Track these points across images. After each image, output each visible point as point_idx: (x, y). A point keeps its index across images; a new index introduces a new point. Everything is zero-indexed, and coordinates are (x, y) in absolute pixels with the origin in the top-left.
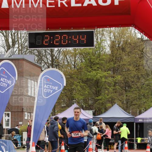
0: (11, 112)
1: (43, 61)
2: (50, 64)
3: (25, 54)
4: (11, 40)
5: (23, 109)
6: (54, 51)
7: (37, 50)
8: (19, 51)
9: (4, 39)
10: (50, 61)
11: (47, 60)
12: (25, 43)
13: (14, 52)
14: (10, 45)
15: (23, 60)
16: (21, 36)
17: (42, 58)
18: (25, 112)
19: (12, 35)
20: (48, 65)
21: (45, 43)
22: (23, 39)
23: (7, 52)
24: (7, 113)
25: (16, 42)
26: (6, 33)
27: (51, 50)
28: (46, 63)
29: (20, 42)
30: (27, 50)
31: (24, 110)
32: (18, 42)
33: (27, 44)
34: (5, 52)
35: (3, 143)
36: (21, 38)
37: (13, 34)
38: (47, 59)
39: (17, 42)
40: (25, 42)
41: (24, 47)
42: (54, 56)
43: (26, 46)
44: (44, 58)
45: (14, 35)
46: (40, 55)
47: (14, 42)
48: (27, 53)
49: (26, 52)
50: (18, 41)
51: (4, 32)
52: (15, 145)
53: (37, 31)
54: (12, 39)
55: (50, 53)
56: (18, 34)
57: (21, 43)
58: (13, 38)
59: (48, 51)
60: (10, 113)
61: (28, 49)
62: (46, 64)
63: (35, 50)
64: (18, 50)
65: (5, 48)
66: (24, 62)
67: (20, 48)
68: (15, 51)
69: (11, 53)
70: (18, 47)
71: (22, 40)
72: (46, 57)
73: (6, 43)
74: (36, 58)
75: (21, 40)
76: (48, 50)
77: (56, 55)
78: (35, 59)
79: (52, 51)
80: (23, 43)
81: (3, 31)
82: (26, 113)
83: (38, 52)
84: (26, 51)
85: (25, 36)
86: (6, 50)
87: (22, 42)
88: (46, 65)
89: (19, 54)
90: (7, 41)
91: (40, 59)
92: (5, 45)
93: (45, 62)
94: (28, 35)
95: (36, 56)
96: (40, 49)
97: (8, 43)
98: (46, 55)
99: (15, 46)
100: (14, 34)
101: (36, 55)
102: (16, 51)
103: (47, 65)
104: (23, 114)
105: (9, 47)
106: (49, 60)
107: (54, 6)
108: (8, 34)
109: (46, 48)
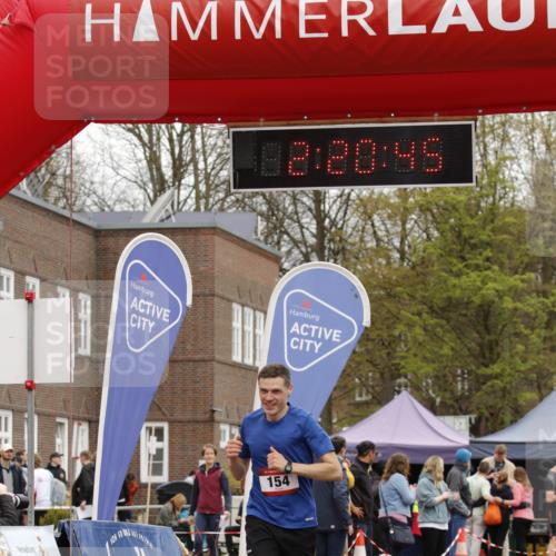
0: (171, 423)
1: (285, 236)
2: (311, 246)
3: (222, 209)
4: (169, 157)
5: (213, 411)
6: (327, 200)
7: (264, 195)
8: (198, 198)
9: (143, 157)
10: (314, 236)
11: (302, 233)
12: (221, 169)
13: (179, 203)
14: (166, 177)
15: (212, 231)
16: (204, 145)
17: (282, 226)
18: (219, 422)
19: (171, 140)
20: (304, 249)
21: (295, 170)
22: (214, 155)
23: (152, 203)
24: (154, 425)
25: (187, 165)
26: (149, 132)
27: (317, 194)
28: (296, 243)
29: (201, 165)
30: (228, 194)
31: (217, 416)
32: (196, 168)
33: (227, 173)
34: (148, 204)
35: (141, 537)
36: (204, 153)
37: (175, 137)
38: (302, 227)
39: (191, 168)
40: (218, 168)
41: (217, 186)
42: (327, 216)
43: (222, 179)
44: (289, 225)
45: (180, 141)
46: (273, 215)
47: (181, 166)
48: (226, 205)
49: (222, 205)
50: (194, 161)
51: (142, 130)
52: (183, 545)
53: (264, 126)
54: (172, 154)
55: (313, 206)
56: (192, 137)
57: (206, 169)
58: (177, 151)
59: (305, 199)
60: (165, 426)
61: (233, 190)
62: (298, 247)
63: (258, 198)
64: (193, 195)
65: (146, 190)
66: (218, 240)
67: (202, 188)
68: (182, 198)
69: (169, 207)
70: (196, 186)
71: (210, 160)
72: (299, 222)
73: (151, 170)
74: (261, 225)
75: (205, 160)
76: (306, 195)
77: (333, 215)
78: (256, 228)
79: (319, 199)
80: (213, 169)
81: (140, 125)
82: (225, 428)
83: (268, 202)
84: (223, 200)
85: (220, 143)
86: (152, 195)
87: (210, 168)
88: (296, 252)
89: (198, 209)
90: (153, 161)
91: (275, 228)
92: (147, 177)
93: (292, 239)
94: (229, 141)
95: (259, 218)
96: (274, 190)
97: (159, 169)
98: (296, 213)
99: (183, 181)
100: (181, 136)
101: (261, 214)
102: (185, 201)
103: (301, 252)
104: (212, 431)
105: (160, 185)
106: (307, 233)
107: (326, 35)
108: (159, 139)
109: (297, 190)
